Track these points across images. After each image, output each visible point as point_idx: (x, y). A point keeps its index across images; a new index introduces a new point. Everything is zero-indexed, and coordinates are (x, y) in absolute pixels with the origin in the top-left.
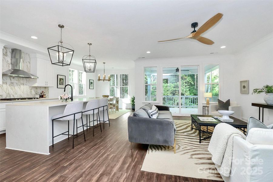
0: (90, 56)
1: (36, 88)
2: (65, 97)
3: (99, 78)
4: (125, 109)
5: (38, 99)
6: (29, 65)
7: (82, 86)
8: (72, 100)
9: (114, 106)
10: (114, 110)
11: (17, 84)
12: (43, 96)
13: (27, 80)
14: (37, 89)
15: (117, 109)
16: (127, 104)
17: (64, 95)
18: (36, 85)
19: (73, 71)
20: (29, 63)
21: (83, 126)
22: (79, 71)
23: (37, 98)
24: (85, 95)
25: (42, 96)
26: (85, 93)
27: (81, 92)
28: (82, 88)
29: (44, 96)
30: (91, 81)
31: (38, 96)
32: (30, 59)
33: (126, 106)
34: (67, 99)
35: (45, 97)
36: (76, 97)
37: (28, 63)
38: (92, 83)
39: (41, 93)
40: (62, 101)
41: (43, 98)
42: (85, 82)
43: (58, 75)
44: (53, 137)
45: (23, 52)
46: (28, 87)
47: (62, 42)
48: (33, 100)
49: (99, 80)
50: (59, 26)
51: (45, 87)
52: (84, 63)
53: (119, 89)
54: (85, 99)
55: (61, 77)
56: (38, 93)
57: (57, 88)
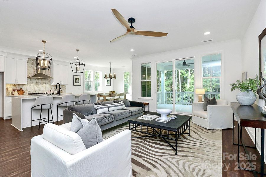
7: (99, 83)
11: (40, 83)
13: (48, 80)
18: (53, 84)
22: (95, 71)
24: (102, 91)
38: (108, 80)
43: (74, 76)
46: (49, 85)
50: (43, 41)
57: (74, 85)
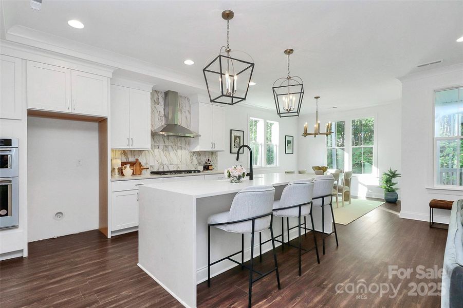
0: (289, 78)
1: (199, 153)
2: (237, 173)
3: (306, 130)
4: (365, 199)
5: (199, 174)
6: (188, 117)
7: (272, 149)
8: (251, 178)
9: (340, 190)
10: (340, 199)
11: (172, 148)
12: (208, 166)
13: (186, 141)
14: (200, 155)
15: (347, 197)
16: (369, 187)
17: (235, 168)
18: (197, 149)
19: (256, 122)
20: (189, 112)
21: (273, 239)
22: (267, 121)
23: (199, 171)
24: (278, 165)
25: (206, 168)
26: (277, 162)
27: (270, 159)
28: (272, 152)
29: (210, 168)
30: (288, 138)
31: (201, 168)
32: (190, 107)
33: (368, 192)
34: (239, 178)
35: (211, 170)
36: (261, 170)
37: (187, 112)
38: (289, 142)
39: (206, 163)
40: (231, 182)
41: (209, 171)
42: (276, 141)
43: (231, 130)
44: (209, 265)
45: (180, 96)
46: (187, 152)
47: (229, 51)
48: (193, 174)
49: (306, 134)
51: (212, 153)
52: (276, 97)
53: (348, 152)
54: (278, 174)
55: (238, 134)
56: (202, 162)
57: (231, 153)
